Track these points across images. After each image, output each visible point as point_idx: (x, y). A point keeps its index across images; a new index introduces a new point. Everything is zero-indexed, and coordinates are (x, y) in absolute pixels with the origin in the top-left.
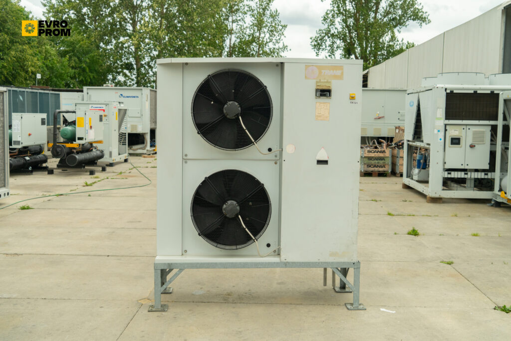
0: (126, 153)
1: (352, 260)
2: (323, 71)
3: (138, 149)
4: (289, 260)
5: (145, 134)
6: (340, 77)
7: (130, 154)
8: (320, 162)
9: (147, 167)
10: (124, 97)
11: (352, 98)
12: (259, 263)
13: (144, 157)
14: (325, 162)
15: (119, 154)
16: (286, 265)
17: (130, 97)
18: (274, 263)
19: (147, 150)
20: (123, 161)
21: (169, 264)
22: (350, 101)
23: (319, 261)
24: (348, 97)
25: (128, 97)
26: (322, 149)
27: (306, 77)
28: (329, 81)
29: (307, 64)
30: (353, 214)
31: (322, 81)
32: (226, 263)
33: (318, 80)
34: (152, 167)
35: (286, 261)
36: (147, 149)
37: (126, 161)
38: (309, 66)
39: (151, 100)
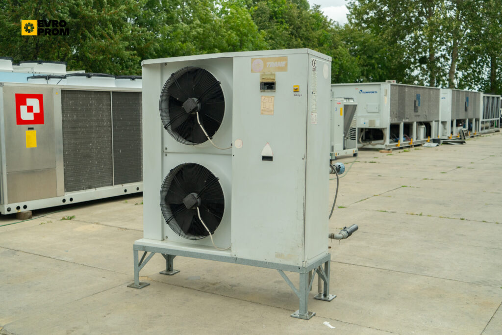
0: (355, 147)
1: (298, 264)
2: (268, 63)
3: (377, 144)
4: (239, 256)
5: (384, 129)
6: (284, 69)
7: (360, 149)
8: (265, 158)
9: (366, 162)
10: (364, 93)
11: (296, 90)
12: (213, 255)
13: (381, 152)
14: (269, 158)
15: (344, 149)
16: (236, 260)
17: (369, 92)
18: (226, 257)
19: (386, 146)
20: (353, 155)
21: (143, 246)
22: (294, 93)
23: (265, 261)
24: (292, 90)
25: (367, 93)
26: (268, 145)
27: (252, 70)
28: (273, 73)
29: (253, 57)
30: (297, 214)
31: (266, 73)
32: (186, 252)
33: (263, 73)
34: (371, 162)
35: (236, 257)
36: (385, 144)
37: (355, 155)
38: (255, 59)
39: (391, 95)
